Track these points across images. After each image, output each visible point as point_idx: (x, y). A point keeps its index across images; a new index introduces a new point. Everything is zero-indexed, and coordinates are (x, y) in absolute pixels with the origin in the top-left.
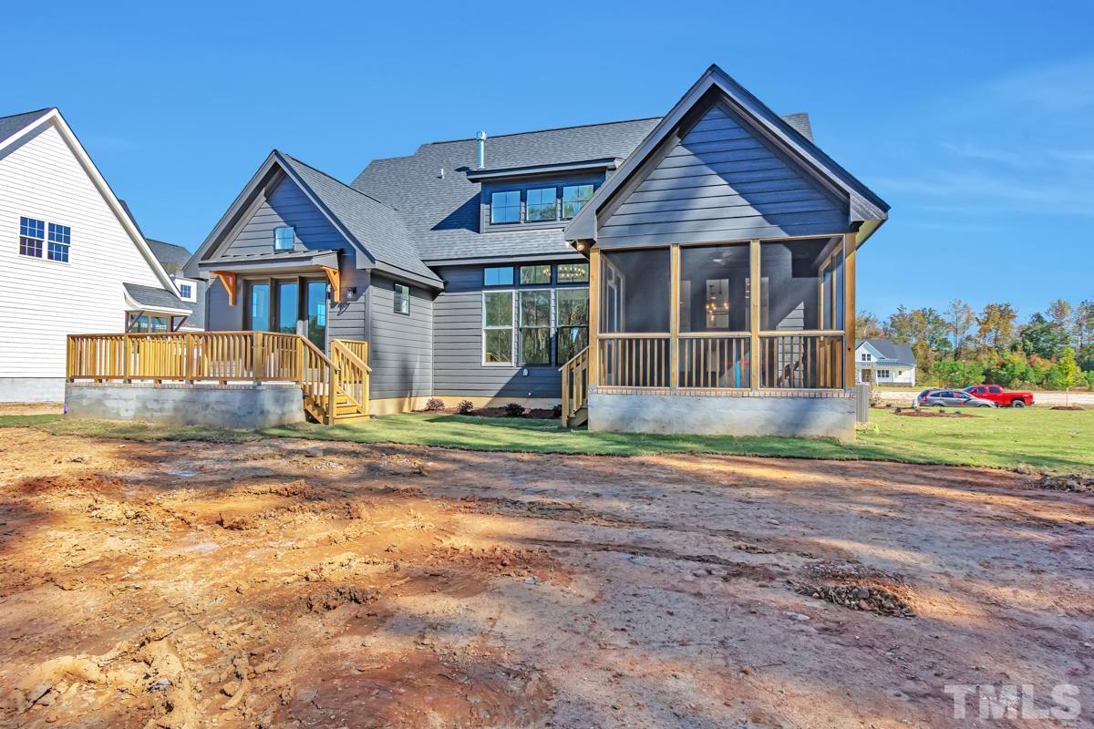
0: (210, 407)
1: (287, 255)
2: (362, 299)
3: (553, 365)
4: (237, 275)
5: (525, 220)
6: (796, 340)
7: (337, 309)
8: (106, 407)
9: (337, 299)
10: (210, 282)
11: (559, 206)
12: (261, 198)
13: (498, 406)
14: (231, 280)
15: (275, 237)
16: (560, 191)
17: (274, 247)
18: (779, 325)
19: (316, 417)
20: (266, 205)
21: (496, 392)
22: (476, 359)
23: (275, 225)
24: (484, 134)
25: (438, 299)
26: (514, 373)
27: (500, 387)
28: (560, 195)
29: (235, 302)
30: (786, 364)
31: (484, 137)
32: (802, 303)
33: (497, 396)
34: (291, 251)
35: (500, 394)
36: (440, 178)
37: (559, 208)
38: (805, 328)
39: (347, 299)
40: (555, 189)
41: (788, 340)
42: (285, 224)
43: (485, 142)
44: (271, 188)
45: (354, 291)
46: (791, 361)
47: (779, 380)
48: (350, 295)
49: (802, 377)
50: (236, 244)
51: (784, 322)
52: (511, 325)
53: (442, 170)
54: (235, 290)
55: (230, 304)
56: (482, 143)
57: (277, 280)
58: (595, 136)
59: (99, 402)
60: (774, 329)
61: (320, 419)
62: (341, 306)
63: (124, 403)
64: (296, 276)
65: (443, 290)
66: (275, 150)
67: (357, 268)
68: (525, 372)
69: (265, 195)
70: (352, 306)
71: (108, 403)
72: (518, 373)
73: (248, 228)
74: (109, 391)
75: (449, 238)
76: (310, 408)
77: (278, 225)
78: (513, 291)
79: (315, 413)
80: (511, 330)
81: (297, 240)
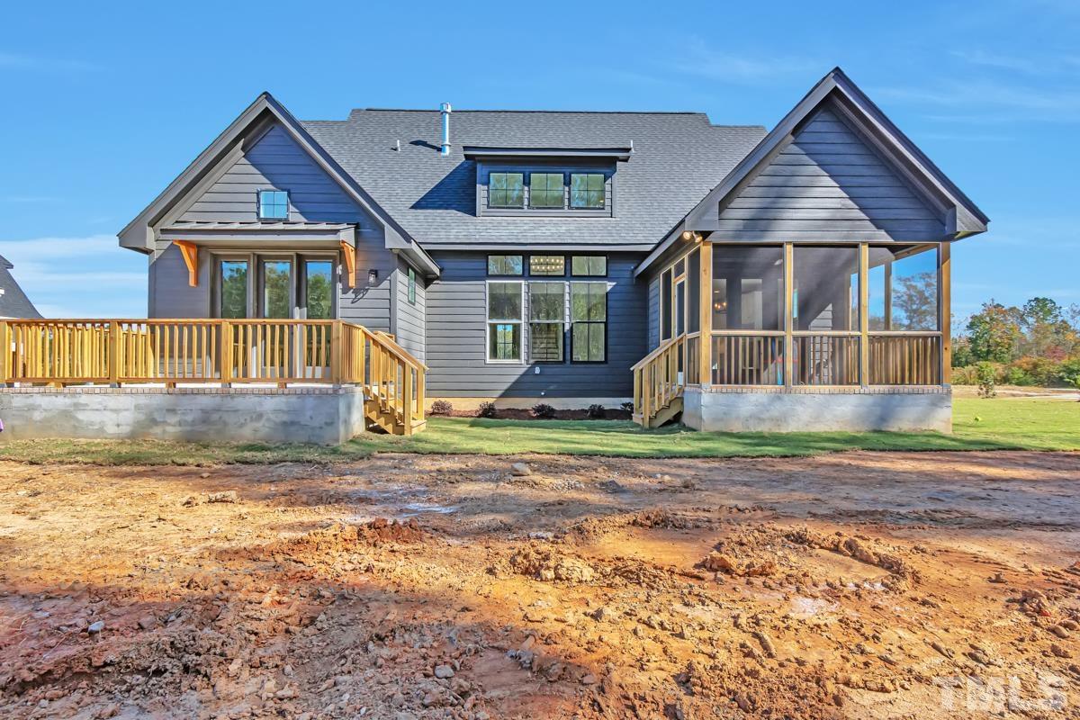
0: (265, 418)
1: (280, 226)
2: (385, 284)
3: (568, 362)
4: (199, 247)
5: (529, 205)
6: (825, 339)
7: (351, 295)
8: (78, 420)
9: (352, 283)
10: (156, 255)
11: (566, 193)
12: (238, 151)
13: (505, 408)
14: (193, 252)
15: (259, 201)
16: (567, 178)
17: (258, 214)
18: (812, 324)
19: (383, 426)
20: (244, 161)
21: (500, 392)
22: (480, 356)
23: (259, 188)
24: (450, 107)
25: (431, 287)
26: (522, 371)
27: (506, 386)
28: (568, 182)
29: (197, 281)
30: (817, 362)
31: (449, 110)
32: (831, 305)
33: (502, 396)
34: (286, 222)
35: (506, 394)
36: (396, 150)
37: (567, 196)
38: (833, 329)
39: (368, 284)
40: (562, 175)
41: (818, 340)
42: (271, 187)
43: (450, 114)
44: (252, 140)
45: (376, 273)
46: (821, 360)
47: (811, 377)
48: (372, 279)
49: (831, 374)
50: (197, 207)
51: (814, 322)
52: (520, 319)
53: (398, 141)
54: (198, 264)
55: (192, 282)
56: (447, 116)
57: (259, 256)
58: (561, 124)
59: (66, 414)
60: (807, 329)
61: (389, 428)
62: (356, 292)
63: (114, 416)
64: (292, 253)
65: (438, 278)
66: (265, 93)
67: (387, 247)
68: (537, 370)
69: (243, 149)
70: (372, 293)
71: (81, 416)
72: (527, 371)
73: (216, 188)
74: (83, 399)
75: (438, 219)
76: (373, 415)
77: (264, 187)
78: (523, 282)
79: (381, 422)
80: (519, 325)
81: (292, 208)
